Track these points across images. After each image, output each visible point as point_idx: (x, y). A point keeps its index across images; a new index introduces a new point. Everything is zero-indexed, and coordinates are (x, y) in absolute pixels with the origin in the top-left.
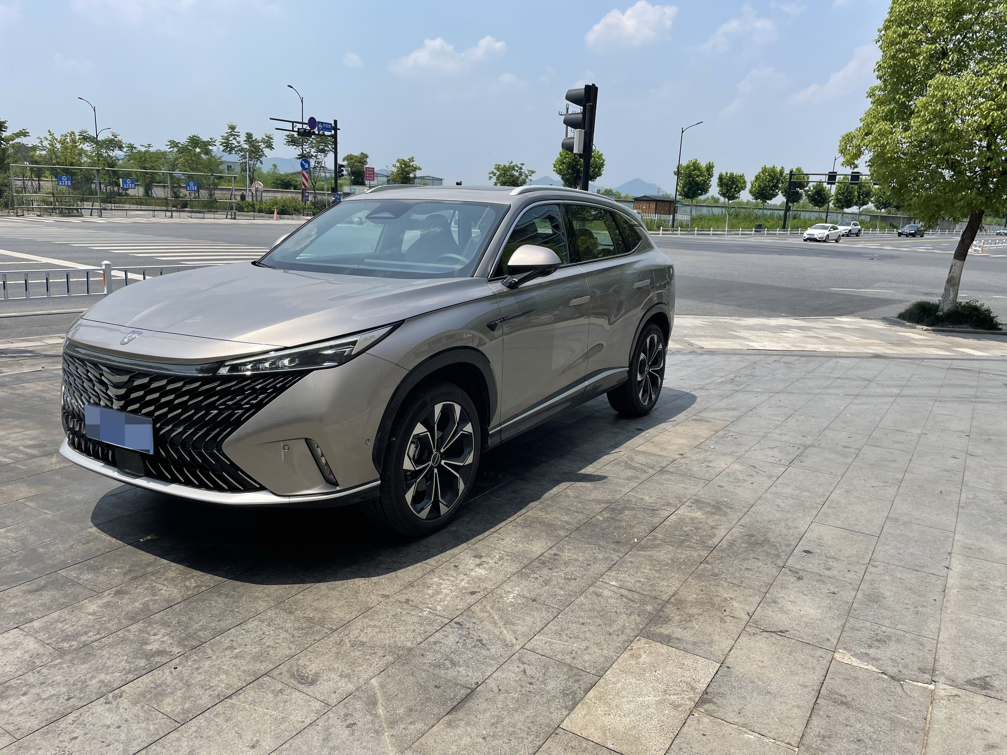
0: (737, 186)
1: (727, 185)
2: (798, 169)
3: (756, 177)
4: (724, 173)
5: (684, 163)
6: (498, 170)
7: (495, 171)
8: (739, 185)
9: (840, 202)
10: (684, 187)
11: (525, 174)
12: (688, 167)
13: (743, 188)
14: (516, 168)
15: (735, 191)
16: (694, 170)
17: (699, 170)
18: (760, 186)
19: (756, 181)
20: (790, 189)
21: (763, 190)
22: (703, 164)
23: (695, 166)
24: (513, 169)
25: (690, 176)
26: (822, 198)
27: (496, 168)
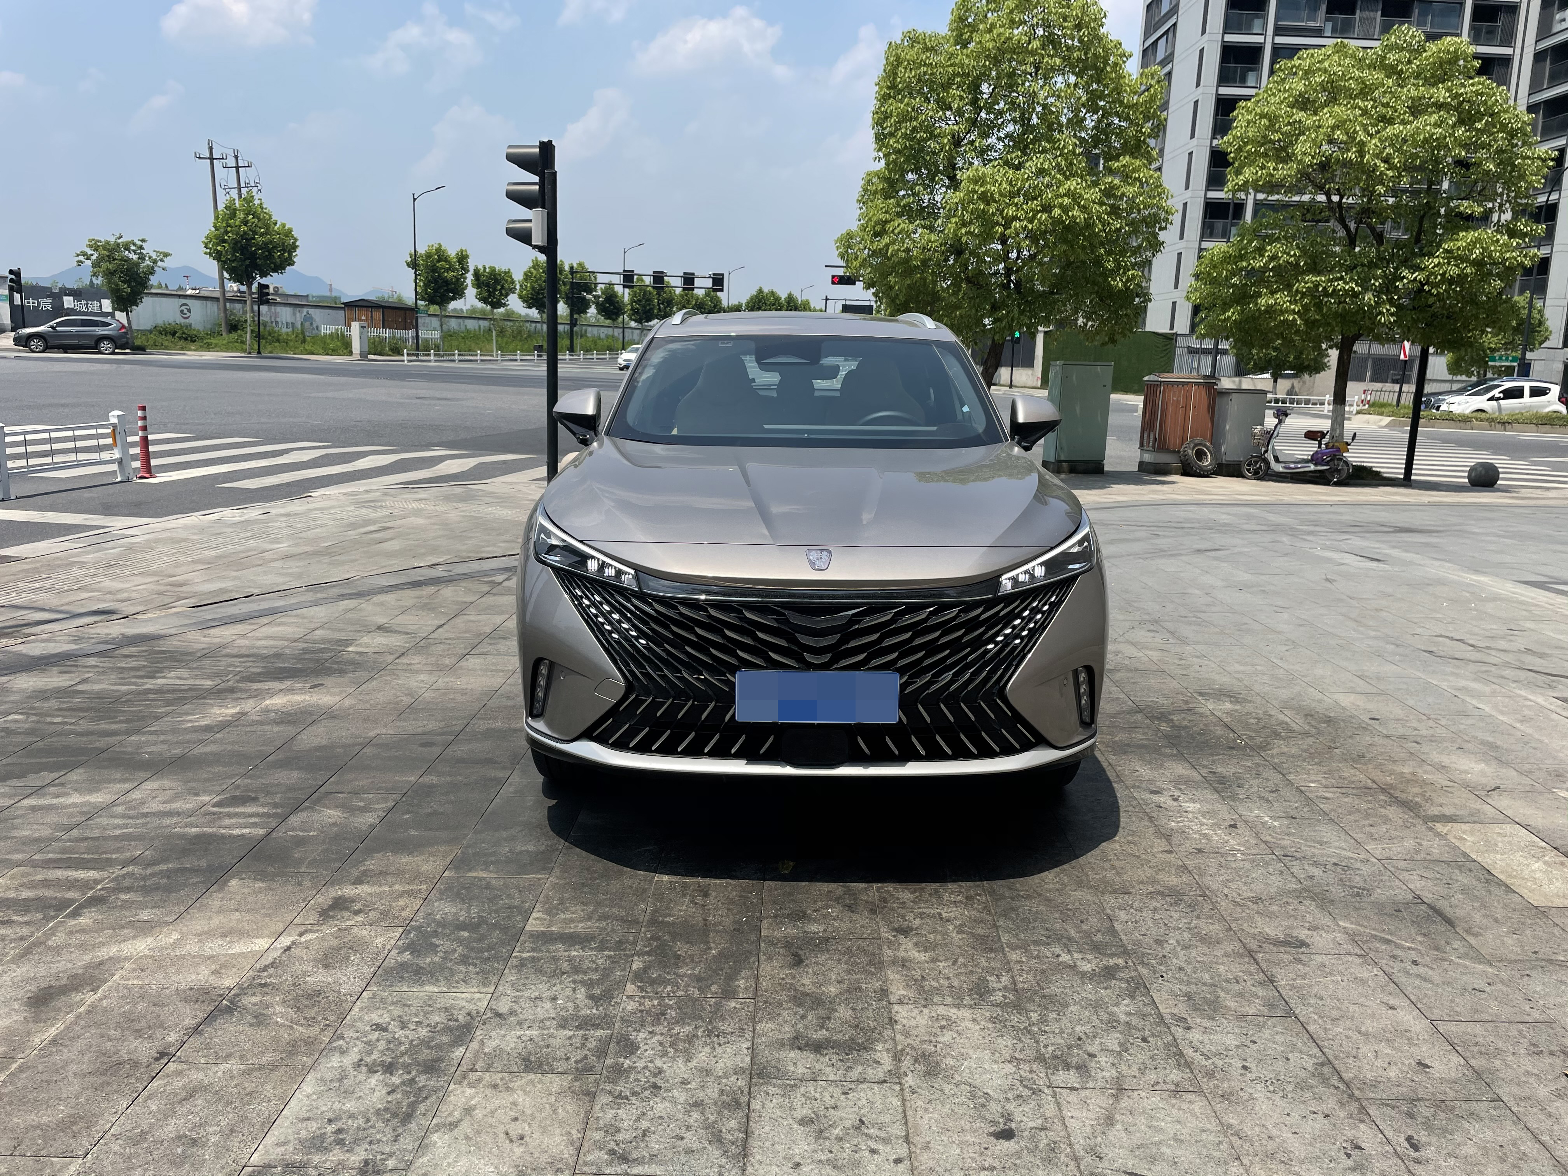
0: (503, 288)
1: (488, 285)
2: (581, 265)
3: (525, 274)
4: (480, 267)
5: (422, 250)
6: (96, 250)
7: (90, 252)
8: (506, 286)
9: (637, 313)
10: (426, 286)
11: (150, 257)
12: (429, 255)
13: (512, 291)
14: (133, 248)
15: (502, 294)
16: (439, 261)
17: (446, 260)
18: (533, 288)
19: (526, 280)
20: (573, 293)
21: (538, 293)
22: (452, 252)
23: (440, 255)
24: (127, 248)
25: (434, 269)
26: (615, 308)
27: (91, 246)
